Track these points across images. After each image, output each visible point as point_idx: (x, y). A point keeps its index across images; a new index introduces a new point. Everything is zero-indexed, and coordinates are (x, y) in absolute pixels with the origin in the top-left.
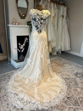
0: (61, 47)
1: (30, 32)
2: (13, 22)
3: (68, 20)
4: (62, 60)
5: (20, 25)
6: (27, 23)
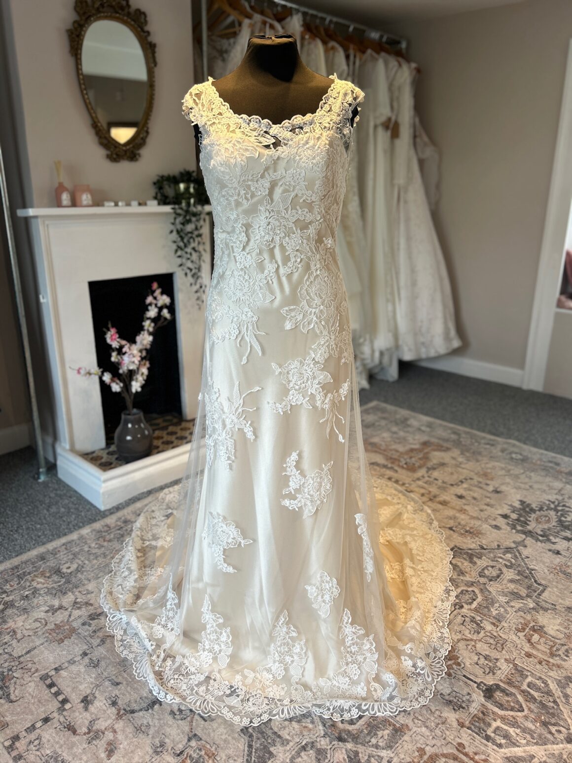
0: (396, 337)
1: (179, 248)
2: (60, 189)
3: (429, 152)
4: (413, 422)
5: (109, 208)
6: (153, 191)
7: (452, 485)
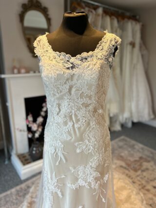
0: (131, 113)
3: (145, 52)
7: (151, 180)
